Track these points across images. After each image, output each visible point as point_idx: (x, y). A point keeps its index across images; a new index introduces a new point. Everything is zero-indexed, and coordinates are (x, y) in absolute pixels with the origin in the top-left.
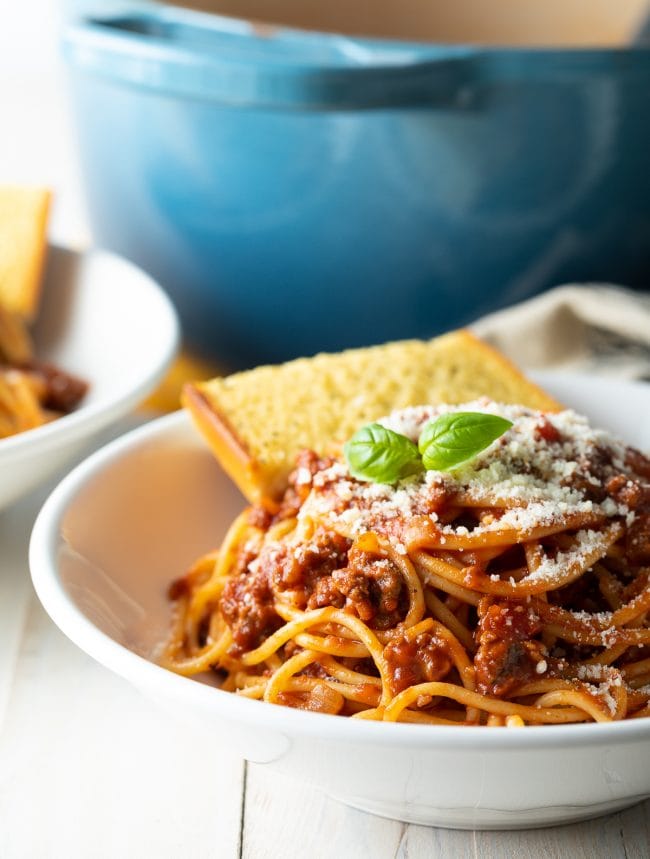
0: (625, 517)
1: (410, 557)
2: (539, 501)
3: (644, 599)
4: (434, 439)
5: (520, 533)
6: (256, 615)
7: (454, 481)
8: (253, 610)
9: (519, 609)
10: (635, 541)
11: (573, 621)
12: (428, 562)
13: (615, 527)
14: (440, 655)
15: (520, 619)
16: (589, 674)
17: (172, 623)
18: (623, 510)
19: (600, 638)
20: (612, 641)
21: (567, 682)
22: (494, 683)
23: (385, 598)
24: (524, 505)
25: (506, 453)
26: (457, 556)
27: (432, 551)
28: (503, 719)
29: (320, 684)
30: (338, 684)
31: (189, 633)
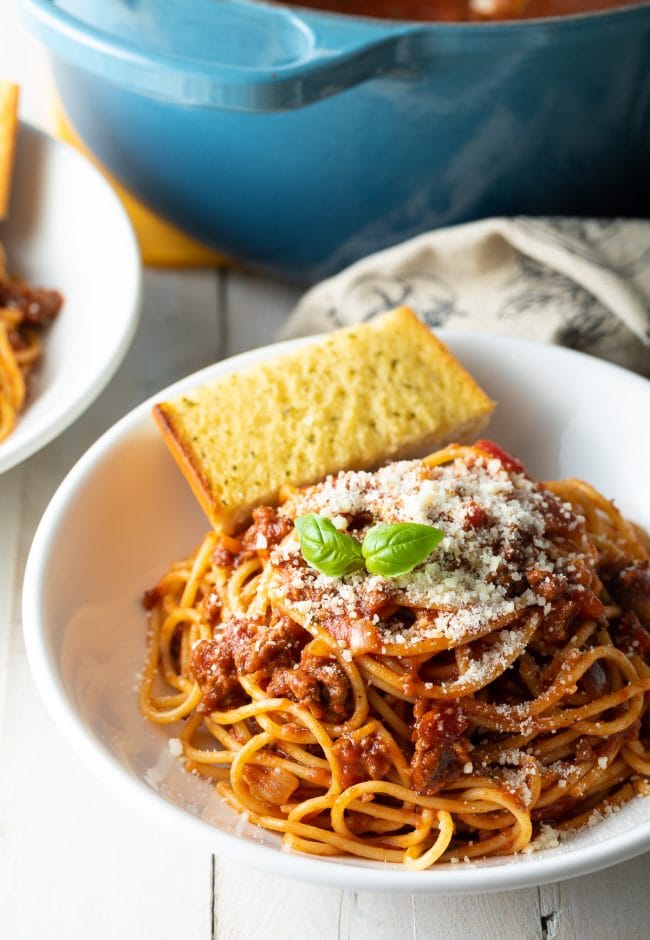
0: (543, 608)
1: (356, 661)
2: (467, 607)
3: (557, 691)
4: (375, 552)
5: (451, 642)
6: (222, 684)
7: (393, 584)
8: (219, 681)
9: (449, 711)
10: (551, 629)
11: (495, 714)
12: (372, 667)
13: (534, 622)
14: (380, 759)
15: (450, 721)
16: (509, 761)
17: (149, 639)
18: (541, 601)
19: (519, 728)
20: (529, 731)
21: (490, 781)
22: (427, 787)
23: (333, 702)
24: (454, 611)
25: (440, 549)
26: (397, 663)
27: (373, 656)
28: (435, 812)
29: (279, 767)
30: (294, 764)
31: (163, 651)
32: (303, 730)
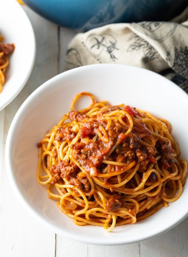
1: (92, 178)
6: (58, 178)
23: (86, 189)
27: (96, 177)
28: (111, 216)
29: (72, 202)
30: (76, 201)
31: (42, 160)
32: (78, 194)
